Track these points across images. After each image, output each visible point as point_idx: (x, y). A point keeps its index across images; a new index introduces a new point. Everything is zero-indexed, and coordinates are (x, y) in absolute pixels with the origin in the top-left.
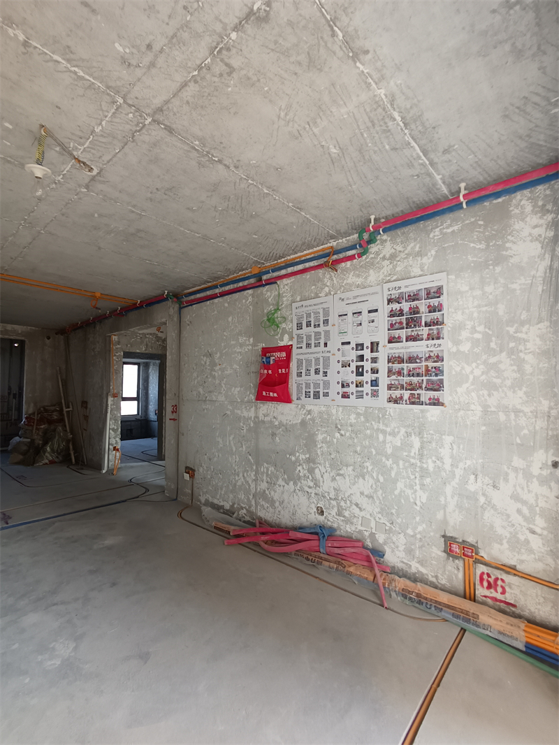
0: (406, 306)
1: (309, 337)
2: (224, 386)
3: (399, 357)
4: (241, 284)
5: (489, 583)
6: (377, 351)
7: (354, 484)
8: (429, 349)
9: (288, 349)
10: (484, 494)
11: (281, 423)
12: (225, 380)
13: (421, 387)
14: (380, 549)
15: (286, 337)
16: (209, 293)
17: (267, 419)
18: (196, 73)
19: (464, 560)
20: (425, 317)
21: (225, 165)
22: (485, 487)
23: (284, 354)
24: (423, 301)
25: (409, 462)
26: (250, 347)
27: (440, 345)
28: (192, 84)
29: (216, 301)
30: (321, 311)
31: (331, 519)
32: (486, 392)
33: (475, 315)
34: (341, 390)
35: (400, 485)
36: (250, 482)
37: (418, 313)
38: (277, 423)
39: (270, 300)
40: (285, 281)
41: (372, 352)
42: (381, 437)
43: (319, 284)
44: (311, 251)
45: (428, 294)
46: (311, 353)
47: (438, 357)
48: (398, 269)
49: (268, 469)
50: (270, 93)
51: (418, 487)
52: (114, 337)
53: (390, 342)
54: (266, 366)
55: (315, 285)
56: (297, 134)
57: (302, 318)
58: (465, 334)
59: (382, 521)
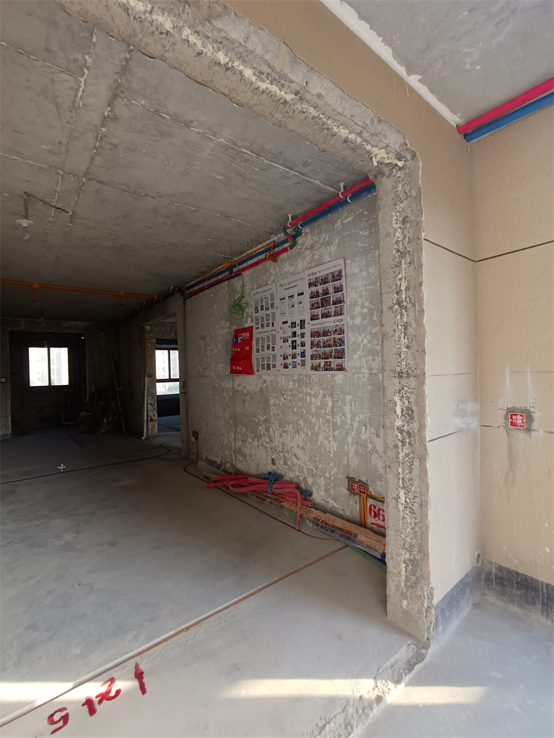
0: (320, 288)
1: (262, 318)
2: (213, 363)
3: (318, 332)
4: (220, 277)
5: (375, 512)
6: (304, 328)
7: (293, 439)
8: (335, 324)
9: (250, 330)
10: (371, 442)
11: (248, 391)
12: (213, 358)
13: (331, 356)
14: (310, 490)
15: (249, 319)
16: (201, 286)
17: (240, 389)
18: (95, 151)
19: (360, 495)
20: (333, 297)
21: (151, 197)
22: (371, 436)
23: (248, 334)
24: (331, 283)
25: (325, 418)
26: (228, 330)
27: (342, 320)
29: (206, 292)
30: (269, 296)
31: (280, 468)
32: (371, 358)
33: (364, 293)
34: (283, 362)
35: (321, 437)
36: (232, 441)
37: (328, 294)
38: (245, 392)
39: (238, 289)
40: (247, 272)
41: (301, 328)
42: (308, 398)
43: (268, 274)
44: (262, 245)
45: (333, 277)
46: (265, 332)
47: (341, 330)
48: (316, 257)
49: (241, 430)
51: (331, 439)
52: (147, 327)
53: (311, 320)
54: (235, 344)
55: (265, 274)
57: (257, 303)
58: (358, 309)
59: (310, 468)
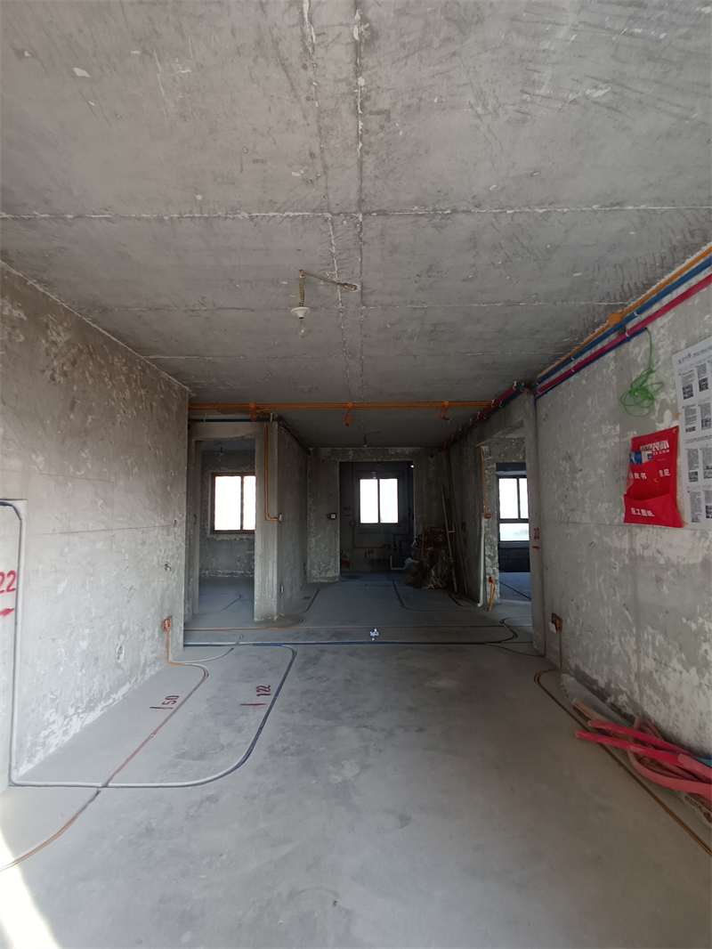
1: (705, 407)
2: (587, 501)
9: (671, 435)
11: (668, 561)
12: (589, 492)
15: (668, 414)
17: (647, 553)
18: (360, 145)
21: (464, 212)
23: (665, 445)
26: (617, 440)
28: (366, 158)
29: (572, 379)
36: (630, 653)
39: (639, 360)
40: (660, 322)
49: (654, 638)
50: (444, 100)
52: (483, 448)
54: (636, 466)
56: (519, 116)
57: (690, 376)
